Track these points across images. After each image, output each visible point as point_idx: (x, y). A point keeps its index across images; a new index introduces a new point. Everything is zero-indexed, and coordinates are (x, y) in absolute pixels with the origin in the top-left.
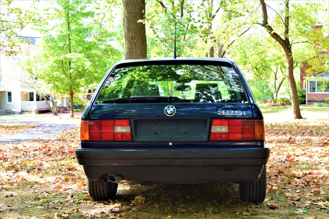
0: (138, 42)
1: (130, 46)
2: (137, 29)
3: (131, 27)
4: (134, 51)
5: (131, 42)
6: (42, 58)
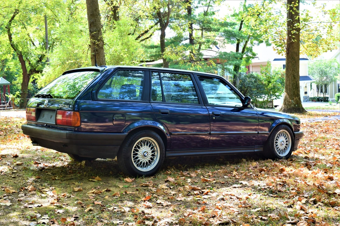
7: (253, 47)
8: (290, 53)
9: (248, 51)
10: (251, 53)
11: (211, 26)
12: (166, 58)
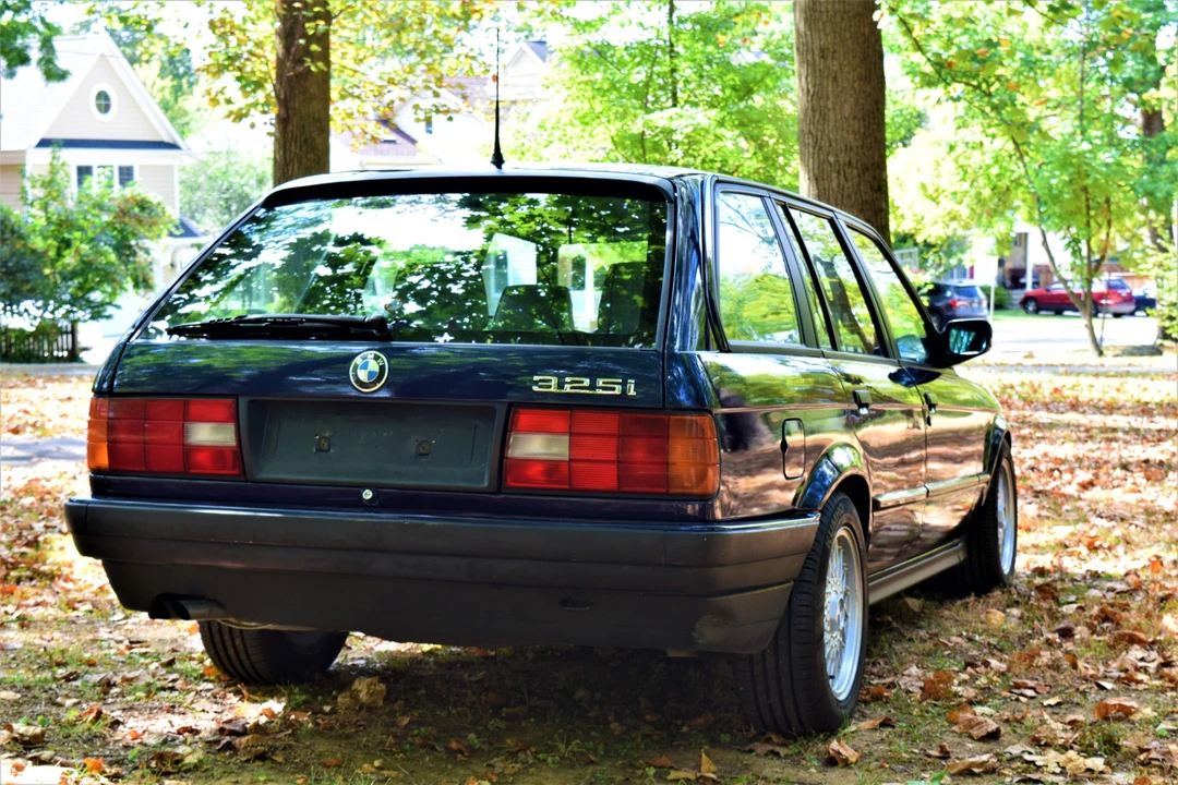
1: (814, 86)
2: (843, 19)
3: (821, 12)
4: (830, 105)
5: (817, 68)
6: (569, 128)
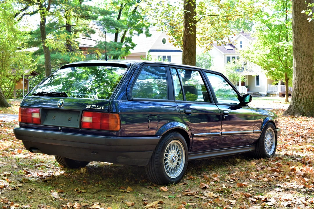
0: (304, 32)
1: (296, 36)
2: (303, 20)
3: (298, 18)
4: (300, 41)
5: (297, 32)
7: (132, 37)
8: (187, 46)
9: (127, 41)
10: (130, 43)
11: (89, 13)
12: (48, 47)
